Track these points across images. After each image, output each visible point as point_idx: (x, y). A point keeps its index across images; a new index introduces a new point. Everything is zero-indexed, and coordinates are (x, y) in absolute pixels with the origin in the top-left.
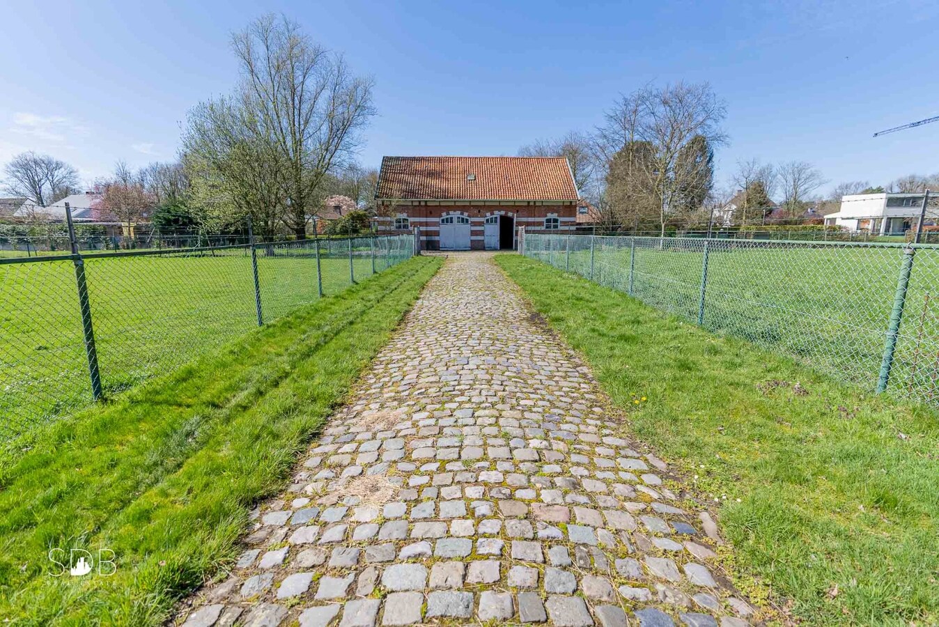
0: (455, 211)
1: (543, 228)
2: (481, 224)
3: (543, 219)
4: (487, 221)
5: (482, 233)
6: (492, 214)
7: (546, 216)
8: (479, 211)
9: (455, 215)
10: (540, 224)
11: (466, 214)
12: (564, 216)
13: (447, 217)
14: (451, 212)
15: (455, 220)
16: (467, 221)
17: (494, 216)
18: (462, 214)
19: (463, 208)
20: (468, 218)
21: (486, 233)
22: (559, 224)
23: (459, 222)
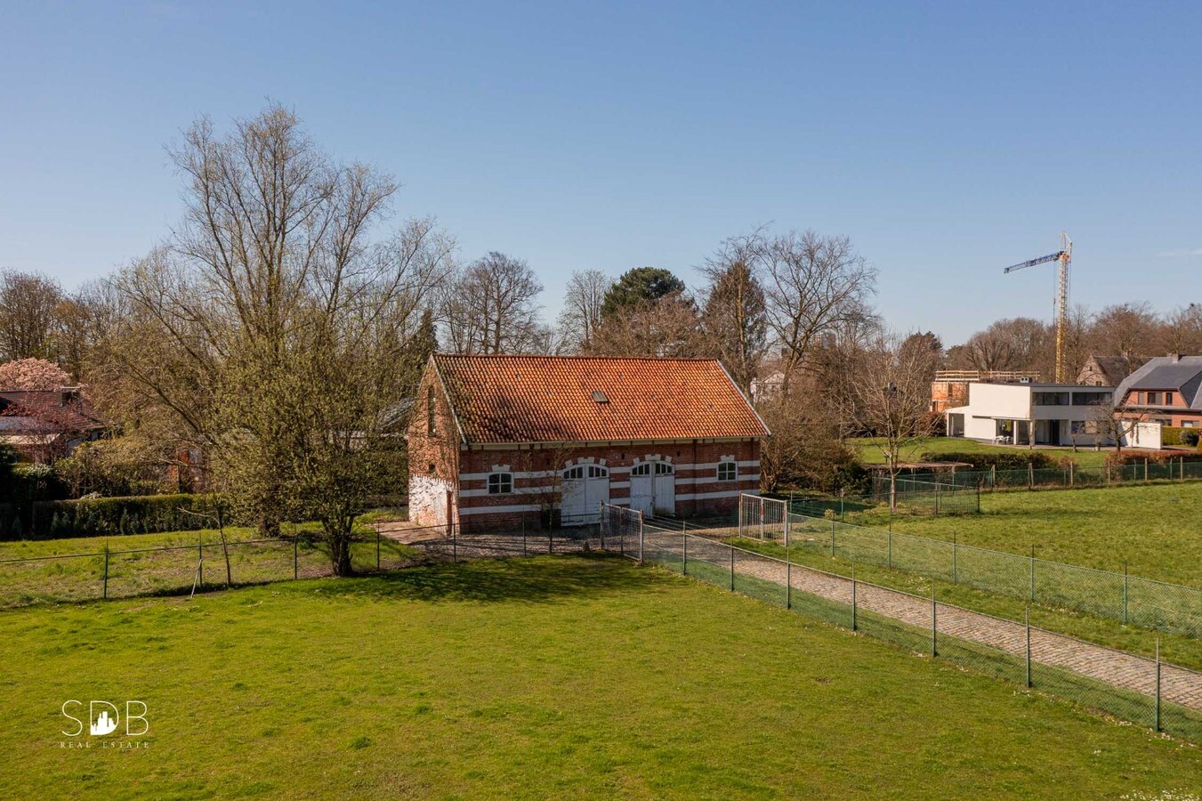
0: (586, 458)
1: (714, 480)
2: (624, 477)
3: (715, 465)
4: (634, 471)
5: (625, 493)
6: (642, 459)
7: (719, 460)
8: (623, 457)
9: (586, 463)
10: (711, 473)
11: (603, 461)
12: (742, 460)
13: (574, 467)
14: (581, 460)
15: (586, 473)
16: (604, 473)
17: (644, 463)
18: (597, 461)
19: (599, 451)
20: (605, 468)
21: (632, 493)
22: (736, 471)
23: (591, 475)
